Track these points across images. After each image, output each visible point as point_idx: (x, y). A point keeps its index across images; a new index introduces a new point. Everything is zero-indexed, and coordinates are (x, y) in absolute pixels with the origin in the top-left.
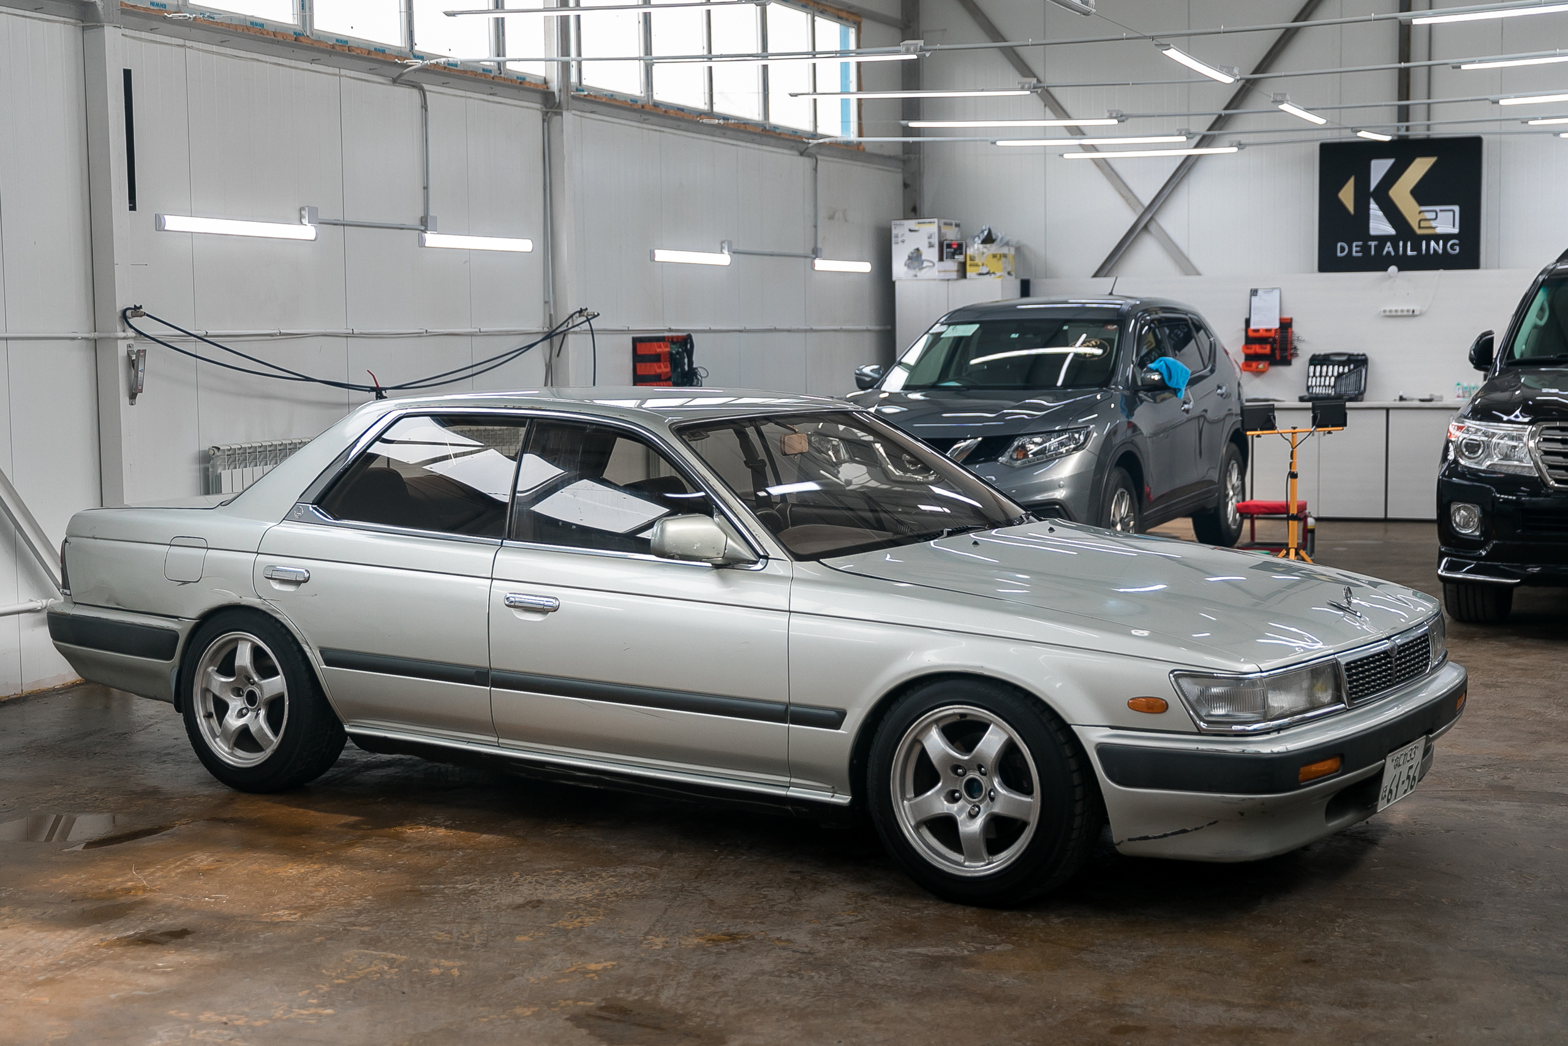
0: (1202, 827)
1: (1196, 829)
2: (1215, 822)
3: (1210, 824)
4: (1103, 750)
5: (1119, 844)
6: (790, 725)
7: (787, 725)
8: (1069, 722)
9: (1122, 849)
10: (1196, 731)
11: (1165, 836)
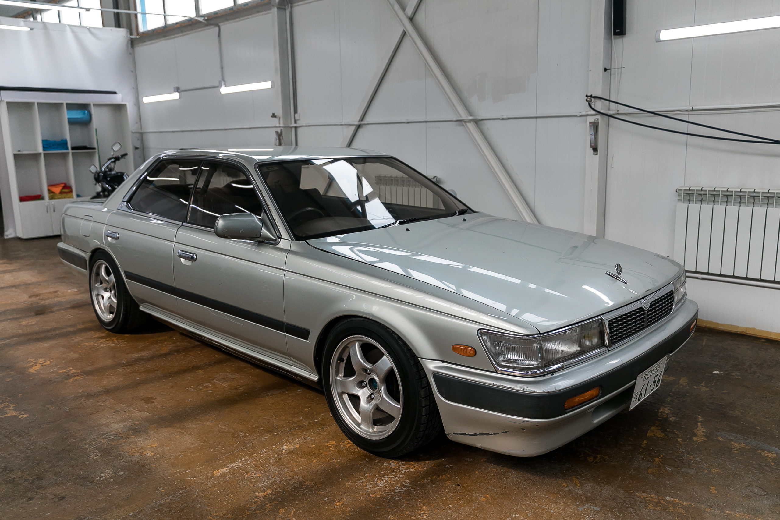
0: (498, 434)
1: (494, 434)
2: (506, 432)
3: (503, 432)
4: (438, 377)
5: (448, 435)
6: (287, 334)
7: (285, 334)
8: (418, 356)
9: (451, 437)
10: (495, 371)
11: (476, 435)
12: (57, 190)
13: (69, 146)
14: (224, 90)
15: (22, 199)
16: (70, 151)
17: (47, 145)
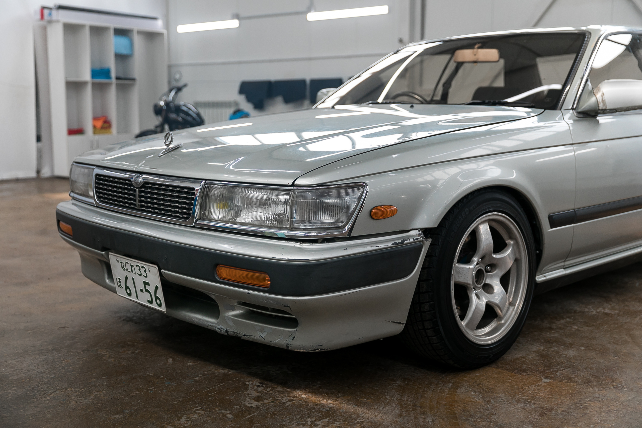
12: (99, 124)
13: (113, 74)
14: (312, 16)
15: (71, 132)
16: (114, 80)
17: (95, 73)
